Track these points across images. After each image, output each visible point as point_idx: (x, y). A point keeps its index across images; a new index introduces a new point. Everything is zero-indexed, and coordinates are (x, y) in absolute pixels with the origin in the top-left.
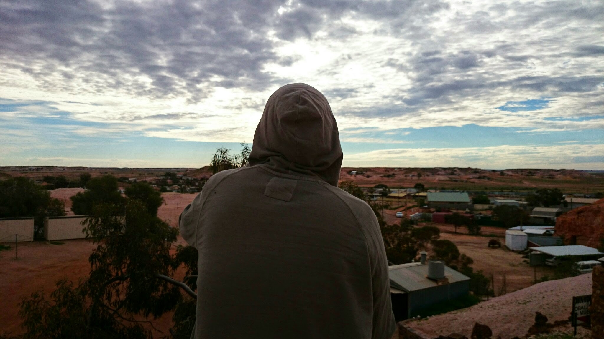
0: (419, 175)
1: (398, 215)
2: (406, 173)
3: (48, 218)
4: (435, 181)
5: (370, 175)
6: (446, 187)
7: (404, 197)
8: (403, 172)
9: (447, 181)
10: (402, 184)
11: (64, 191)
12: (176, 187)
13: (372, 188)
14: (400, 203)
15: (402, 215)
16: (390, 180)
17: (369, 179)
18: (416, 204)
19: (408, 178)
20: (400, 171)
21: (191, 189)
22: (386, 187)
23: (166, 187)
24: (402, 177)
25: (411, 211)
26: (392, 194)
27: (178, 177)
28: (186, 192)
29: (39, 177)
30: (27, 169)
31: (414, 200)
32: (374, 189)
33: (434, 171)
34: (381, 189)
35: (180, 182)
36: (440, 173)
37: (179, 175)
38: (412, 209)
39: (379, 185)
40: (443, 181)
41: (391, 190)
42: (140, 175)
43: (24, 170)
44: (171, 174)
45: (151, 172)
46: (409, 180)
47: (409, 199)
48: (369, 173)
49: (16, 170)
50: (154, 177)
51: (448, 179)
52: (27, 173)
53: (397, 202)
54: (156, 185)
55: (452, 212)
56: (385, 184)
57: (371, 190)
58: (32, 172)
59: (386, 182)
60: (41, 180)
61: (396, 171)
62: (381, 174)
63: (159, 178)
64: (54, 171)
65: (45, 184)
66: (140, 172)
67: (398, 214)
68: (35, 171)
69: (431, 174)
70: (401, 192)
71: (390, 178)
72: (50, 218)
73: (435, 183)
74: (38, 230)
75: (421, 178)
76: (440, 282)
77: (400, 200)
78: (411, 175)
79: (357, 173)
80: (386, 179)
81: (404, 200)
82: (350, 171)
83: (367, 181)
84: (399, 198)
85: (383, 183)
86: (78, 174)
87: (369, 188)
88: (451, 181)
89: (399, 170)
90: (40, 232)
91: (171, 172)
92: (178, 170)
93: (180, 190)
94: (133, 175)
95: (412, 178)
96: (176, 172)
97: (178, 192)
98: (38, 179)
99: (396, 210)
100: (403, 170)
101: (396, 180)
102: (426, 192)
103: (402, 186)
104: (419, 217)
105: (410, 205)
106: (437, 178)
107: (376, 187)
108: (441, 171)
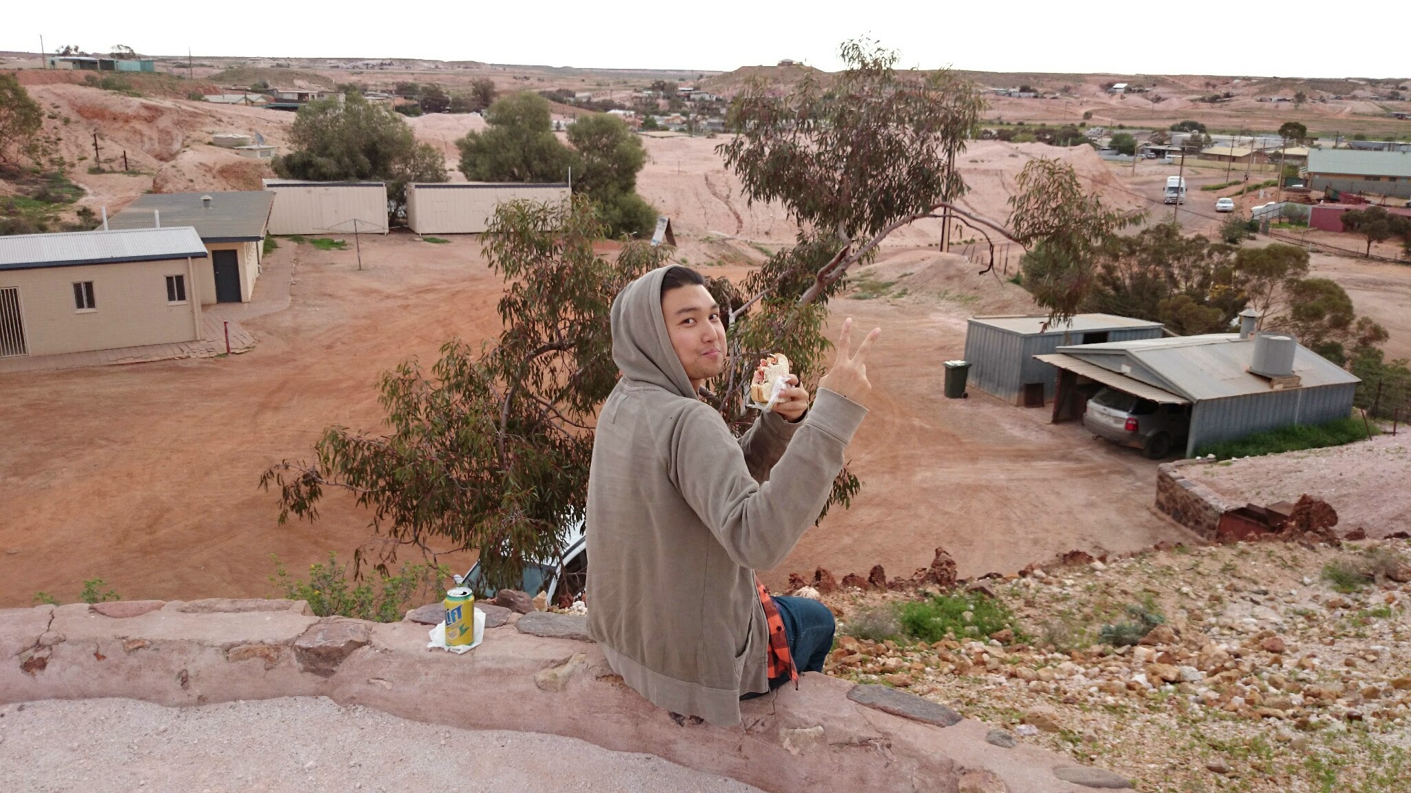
0: (1300, 98)
1: (1220, 206)
2: (1262, 92)
3: (413, 184)
4: (1341, 116)
5: (1163, 96)
6: (1370, 131)
7: (1247, 158)
8: (1255, 89)
9: (1375, 115)
10: (1247, 123)
11: (441, 119)
12: (676, 117)
13: (1162, 131)
14: (1231, 173)
15: (1230, 206)
16: (1216, 109)
17: (1159, 106)
18: (1274, 178)
19: (1267, 105)
20: (1248, 85)
21: (710, 124)
22: (1202, 129)
23: (656, 117)
24: (1252, 102)
25: (1257, 197)
26: (1217, 150)
27: (682, 93)
28: (699, 132)
29: (386, 84)
30: (360, 64)
31: (1272, 167)
32: (1168, 133)
33: (1342, 88)
34: (1187, 135)
35: (686, 106)
36: (1358, 92)
37: (684, 88)
38: (1262, 192)
39: (1183, 124)
40: (1364, 115)
41: (1213, 137)
42: (598, 85)
43: (354, 68)
44: (665, 84)
45: (621, 79)
46: (1268, 110)
47: (1258, 162)
48: (1159, 91)
49: (338, 67)
50: (630, 92)
51: (1379, 110)
52: (362, 73)
53: (1225, 170)
54: (632, 113)
55: (1369, 202)
56: (1200, 121)
57: (1160, 136)
58: (371, 71)
59: (1203, 115)
60: (391, 92)
61: (1235, 87)
62: (1193, 92)
63: (640, 95)
64: (417, 69)
65: (400, 101)
66: (599, 78)
67: (1222, 202)
68: (377, 70)
69: (1333, 96)
70: (1242, 144)
71: (1218, 105)
72: (417, 186)
73: (1340, 121)
74: (396, 210)
75: (1303, 106)
76: (1280, 383)
77: (1234, 165)
78: (1275, 98)
79: (1128, 90)
80: (1205, 107)
81: (1244, 166)
82: (1110, 85)
83: (1153, 111)
84: (1234, 159)
85: (1194, 120)
86: (467, 79)
87: (1154, 130)
88: (1390, 117)
89: (1245, 82)
90: (401, 213)
91: (667, 81)
92: (682, 76)
93: (685, 126)
94: (583, 85)
95: (1277, 107)
96: (677, 81)
97: (682, 130)
98: (385, 89)
99: (1219, 192)
100: (1257, 83)
101: (1232, 110)
102: (1311, 146)
103: (1246, 127)
104: (1276, 214)
105: (1261, 179)
106: (1349, 106)
107: (1173, 129)
108: (1362, 88)
